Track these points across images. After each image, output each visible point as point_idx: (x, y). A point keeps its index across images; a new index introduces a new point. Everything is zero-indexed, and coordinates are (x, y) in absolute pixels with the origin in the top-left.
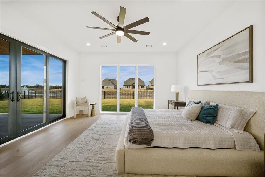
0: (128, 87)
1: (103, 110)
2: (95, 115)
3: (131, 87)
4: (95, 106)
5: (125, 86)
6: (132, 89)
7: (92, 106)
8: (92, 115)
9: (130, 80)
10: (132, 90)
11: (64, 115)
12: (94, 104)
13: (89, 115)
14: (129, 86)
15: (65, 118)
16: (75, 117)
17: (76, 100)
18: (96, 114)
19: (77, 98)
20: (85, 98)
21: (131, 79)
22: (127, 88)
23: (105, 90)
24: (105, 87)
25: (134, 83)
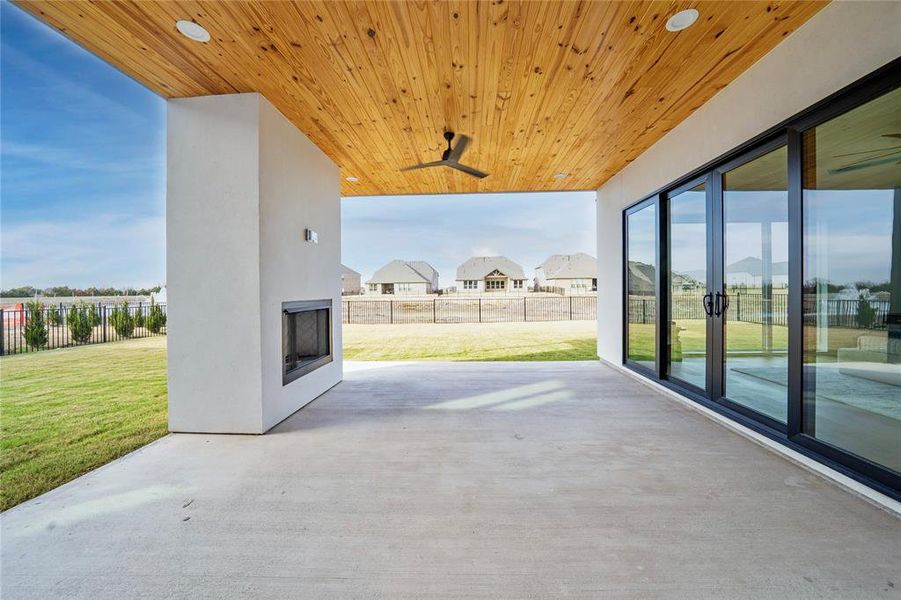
5: (462, 283)
6: (485, 291)
14: (476, 283)
22: (468, 289)
23: (398, 296)
24: (396, 287)
25: (491, 274)
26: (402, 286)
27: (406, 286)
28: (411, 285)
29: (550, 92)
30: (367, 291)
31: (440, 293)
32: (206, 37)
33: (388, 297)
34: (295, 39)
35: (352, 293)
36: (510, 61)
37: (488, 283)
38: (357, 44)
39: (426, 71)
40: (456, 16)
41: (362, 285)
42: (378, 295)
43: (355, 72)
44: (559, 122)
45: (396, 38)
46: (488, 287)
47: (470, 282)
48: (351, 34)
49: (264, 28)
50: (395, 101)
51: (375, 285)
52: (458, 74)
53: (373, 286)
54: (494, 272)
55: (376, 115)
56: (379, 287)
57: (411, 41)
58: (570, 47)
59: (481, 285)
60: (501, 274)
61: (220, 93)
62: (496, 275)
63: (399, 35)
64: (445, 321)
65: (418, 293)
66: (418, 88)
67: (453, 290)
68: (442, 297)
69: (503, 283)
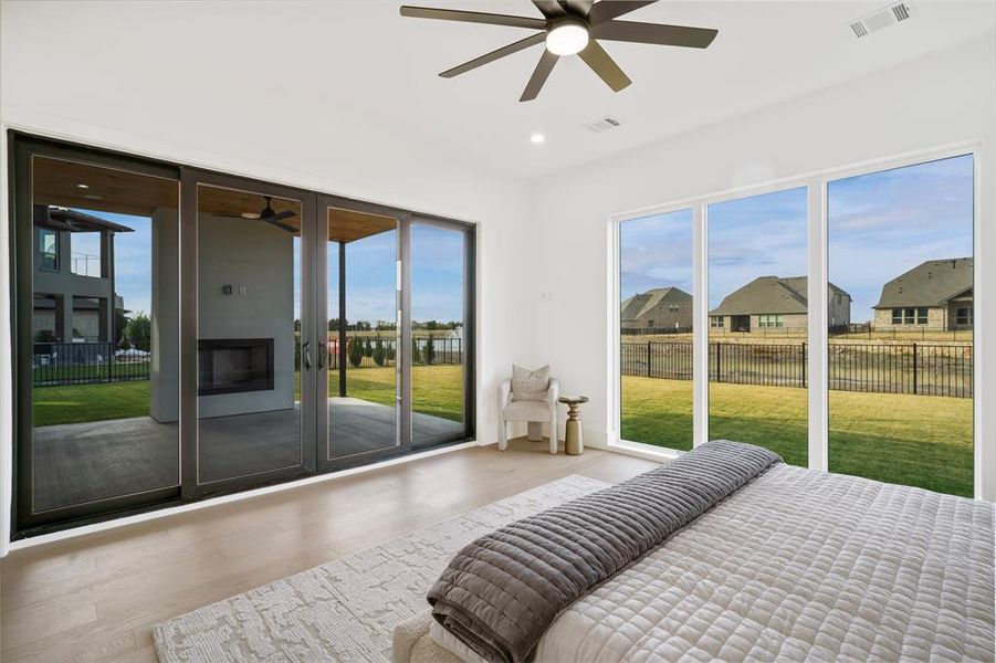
0: (916, 318)
1: (624, 436)
2: (581, 450)
3: (937, 317)
4: (580, 408)
5: (889, 314)
6: (952, 328)
7: (567, 408)
8: (567, 449)
9: (930, 271)
10: (951, 335)
11: (469, 433)
12: (575, 402)
13: (554, 447)
14: (923, 311)
15: (472, 444)
16: (504, 446)
17: (511, 376)
18: (585, 448)
19: (513, 366)
20: (545, 369)
21: (937, 263)
22: (903, 326)
23: (757, 336)
24: (754, 321)
26: (764, 319)
27: (772, 319)
28: (781, 319)
33: (740, 337)
42: (725, 334)
46: (960, 321)
47: (909, 311)
51: (721, 318)
53: (718, 320)
56: (727, 322)
67: (867, 327)
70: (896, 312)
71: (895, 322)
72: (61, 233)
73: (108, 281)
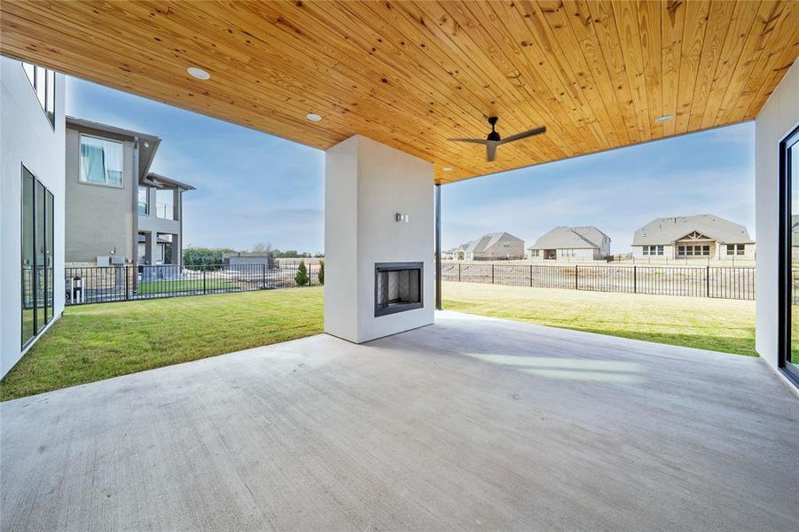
0: (657, 251)
5: (641, 249)
6: (677, 258)
23: (561, 261)
24: (559, 253)
25: (686, 237)
26: (565, 252)
27: (570, 252)
28: (575, 251)
29: (558, 53)
30: (530, 256)
31: (610, 259)
32: (320, 118)
33: (550, 262)
34: (352, 102)
35: (515, 258)
36: (492, 50)
37: (681, 248)
38: (381, 89)
39: (435, 86)
40: (423, 46)
41: (526, 252)
42: (540, 260)
43: (393, 104)
44: (600, 73)
45: (399, 76)
46: (680, 254)
47: (653, 248)
48: (375, 86)
49: (337, 103)
50: (432, 112)
51: (537, 251)
52: (458, 77)
53: (535, 252)
54: (692, 234)
55: (428, 125)
56: (542, 253)
57: (409, 73)
58: (539, 13)
59: (670, 251)
60: (703, 237)
61: (342, 140)
62: (694, 239)
63: (399, 74)
64: (591, 288)
65: (585, 259)
66: (439, 98)
67: (630, 257)
68: (612, 264)
69: (707, 248)
70: (645, 248)
71: (644, 254)
72: (151, 189)
73: (178, 223)
